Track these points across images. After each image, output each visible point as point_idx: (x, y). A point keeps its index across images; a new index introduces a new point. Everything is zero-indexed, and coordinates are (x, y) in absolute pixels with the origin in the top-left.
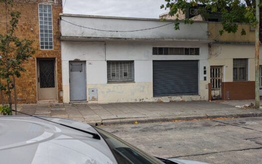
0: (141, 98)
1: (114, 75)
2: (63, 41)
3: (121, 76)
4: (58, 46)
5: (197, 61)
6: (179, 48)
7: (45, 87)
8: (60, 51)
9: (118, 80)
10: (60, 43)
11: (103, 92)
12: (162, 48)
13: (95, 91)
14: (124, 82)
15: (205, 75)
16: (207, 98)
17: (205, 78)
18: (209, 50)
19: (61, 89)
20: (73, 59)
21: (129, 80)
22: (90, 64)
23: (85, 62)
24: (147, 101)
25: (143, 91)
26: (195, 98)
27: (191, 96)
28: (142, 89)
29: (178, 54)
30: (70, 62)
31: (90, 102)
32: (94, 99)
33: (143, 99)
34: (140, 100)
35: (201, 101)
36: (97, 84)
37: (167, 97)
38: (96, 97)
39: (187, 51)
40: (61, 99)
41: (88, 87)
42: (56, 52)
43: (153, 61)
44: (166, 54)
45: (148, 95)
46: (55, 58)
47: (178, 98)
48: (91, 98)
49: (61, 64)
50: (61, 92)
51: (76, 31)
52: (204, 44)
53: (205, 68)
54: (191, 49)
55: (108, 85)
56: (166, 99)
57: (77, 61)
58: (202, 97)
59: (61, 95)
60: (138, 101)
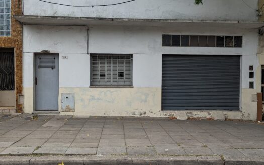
0: (142, 112)
1: (103, 75)
2: (25, 24)
3: (114, 77)
4: (17, 32)
5: (239, 57)
6: (206, 37)
7: (4, 89)
8: (22, 39)
9: (108, 83)
10: (22, 28)
11: (82, 100)
12: (178, 36)
13: (71, 97)
14: (118, 86)
15: (252, 80)
16: (254, 116)
17: (252, 85)
18: (260, 39)
19: (20, 93)
20: (39, 51)
21: (126, 83)
22: (65, 58)
23: (57, 55)
24: (151, 115)
25: (146, 101)
26: (232, 115)
27: (226, 112)
28: (143, 97)
29: (206, 46)
30: (36, 54)
31: (62, 114)
32: (68, 109)
33: (145, 113)
34: (141, 114)
35: (242, 120)
36: (73, 88)
37: (184, 112)
38: (71, 106)
39: (220, 41)
40: (19, 107)
41: (61, 91)
42: (15, 40)
43: (164, 56)
44: (185, 44)
45: (153, 107)
46: (13, 49)
47: (203, 114)
48: (64, 108)
49: (21, 57)
50: (21, 97)
51: (45, 11)
52: (250, 30)
53: (251, 68)
54: (227, 37)
55: (91, 89)
56: (181, 115)
57: (45, 53)
58: (246, 115)
59: (21, 101)
60: (137, 115)
